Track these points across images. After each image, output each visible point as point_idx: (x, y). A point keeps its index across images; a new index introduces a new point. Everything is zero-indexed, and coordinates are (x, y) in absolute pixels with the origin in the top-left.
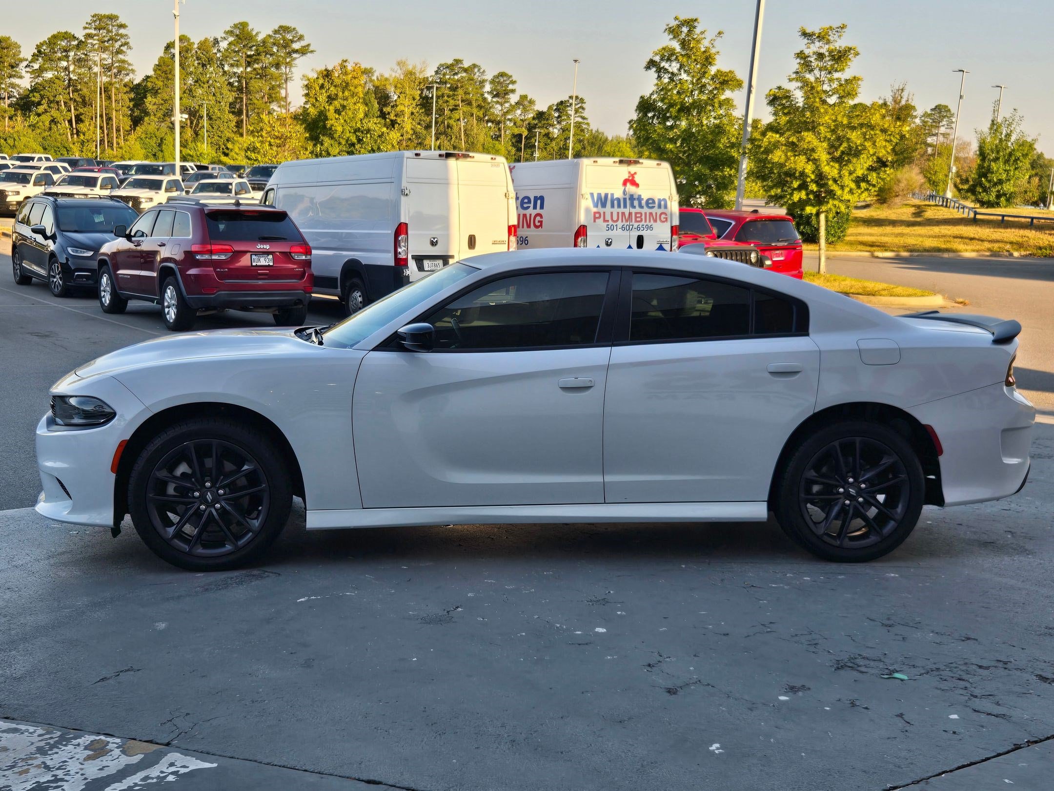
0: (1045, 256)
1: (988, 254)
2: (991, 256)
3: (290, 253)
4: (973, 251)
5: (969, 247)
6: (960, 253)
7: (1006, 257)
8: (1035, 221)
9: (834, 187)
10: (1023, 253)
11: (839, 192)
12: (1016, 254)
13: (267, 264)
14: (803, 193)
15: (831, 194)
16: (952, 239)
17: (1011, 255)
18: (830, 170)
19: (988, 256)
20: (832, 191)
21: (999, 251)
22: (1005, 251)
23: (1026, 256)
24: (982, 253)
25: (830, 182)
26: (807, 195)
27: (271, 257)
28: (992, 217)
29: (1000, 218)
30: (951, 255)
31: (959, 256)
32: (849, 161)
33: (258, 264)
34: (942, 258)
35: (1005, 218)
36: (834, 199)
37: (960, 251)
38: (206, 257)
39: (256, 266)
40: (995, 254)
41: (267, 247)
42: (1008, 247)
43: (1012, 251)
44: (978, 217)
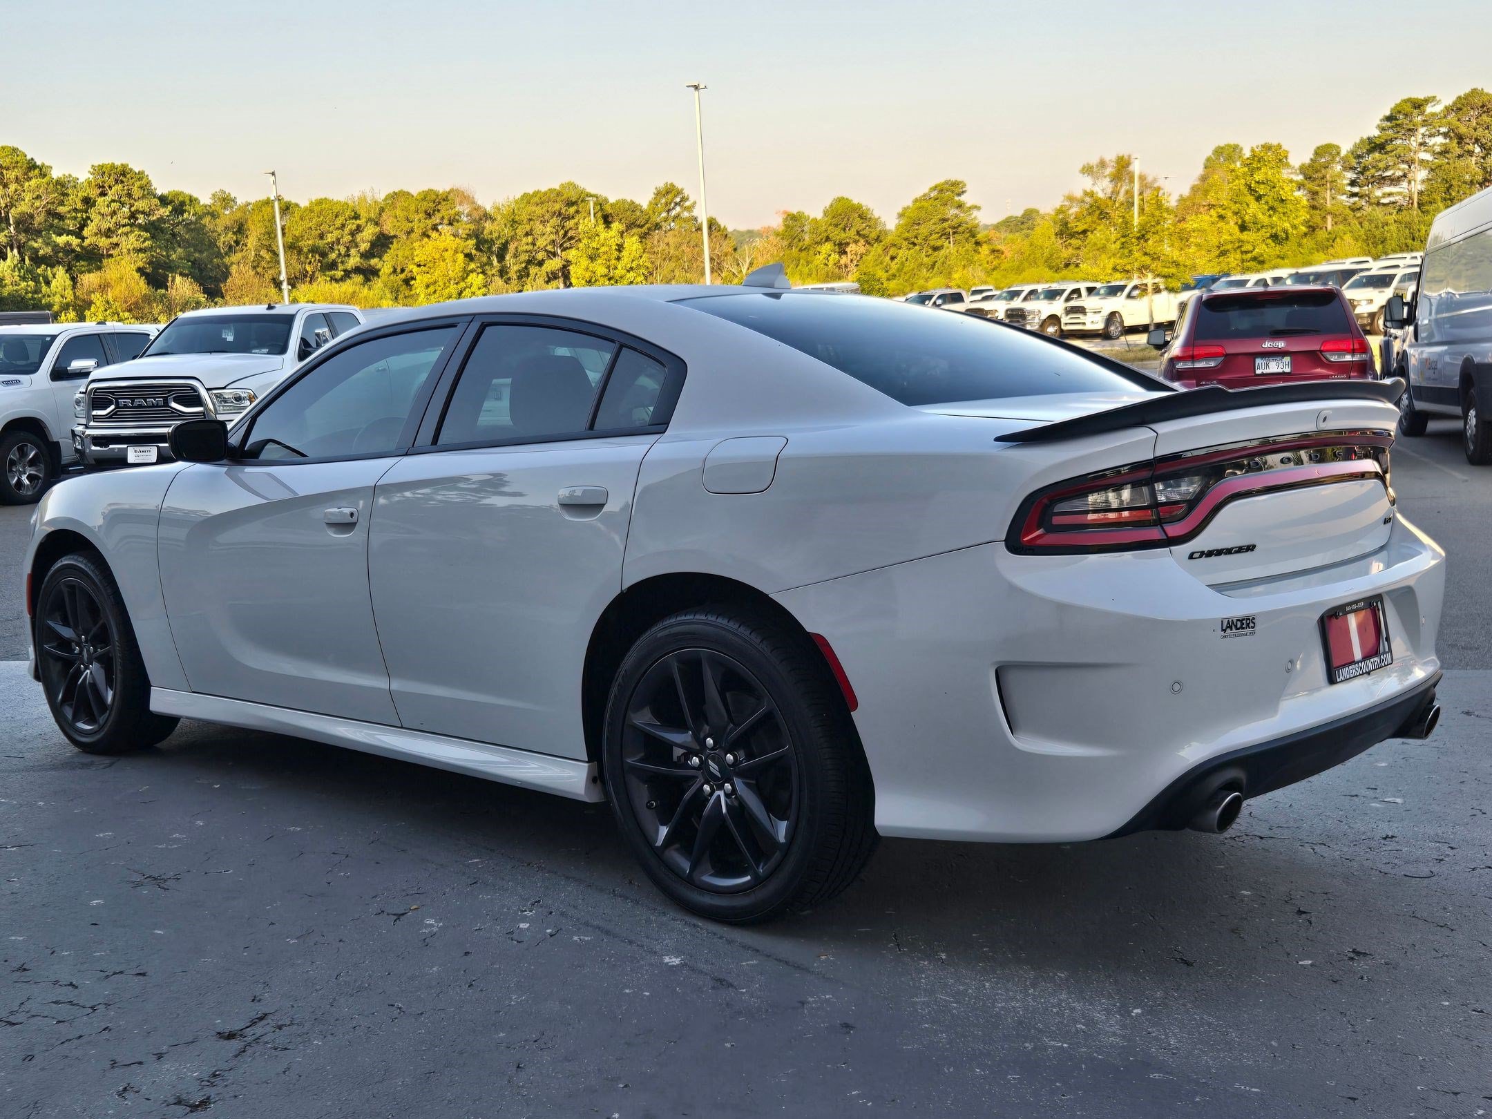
3: (1321, 351)
13: (1280, 371)
27: (1287, 359)
33: (1265, 371)
38: (1189, 365)
39: (1263, 374)
41: (1281, 344)
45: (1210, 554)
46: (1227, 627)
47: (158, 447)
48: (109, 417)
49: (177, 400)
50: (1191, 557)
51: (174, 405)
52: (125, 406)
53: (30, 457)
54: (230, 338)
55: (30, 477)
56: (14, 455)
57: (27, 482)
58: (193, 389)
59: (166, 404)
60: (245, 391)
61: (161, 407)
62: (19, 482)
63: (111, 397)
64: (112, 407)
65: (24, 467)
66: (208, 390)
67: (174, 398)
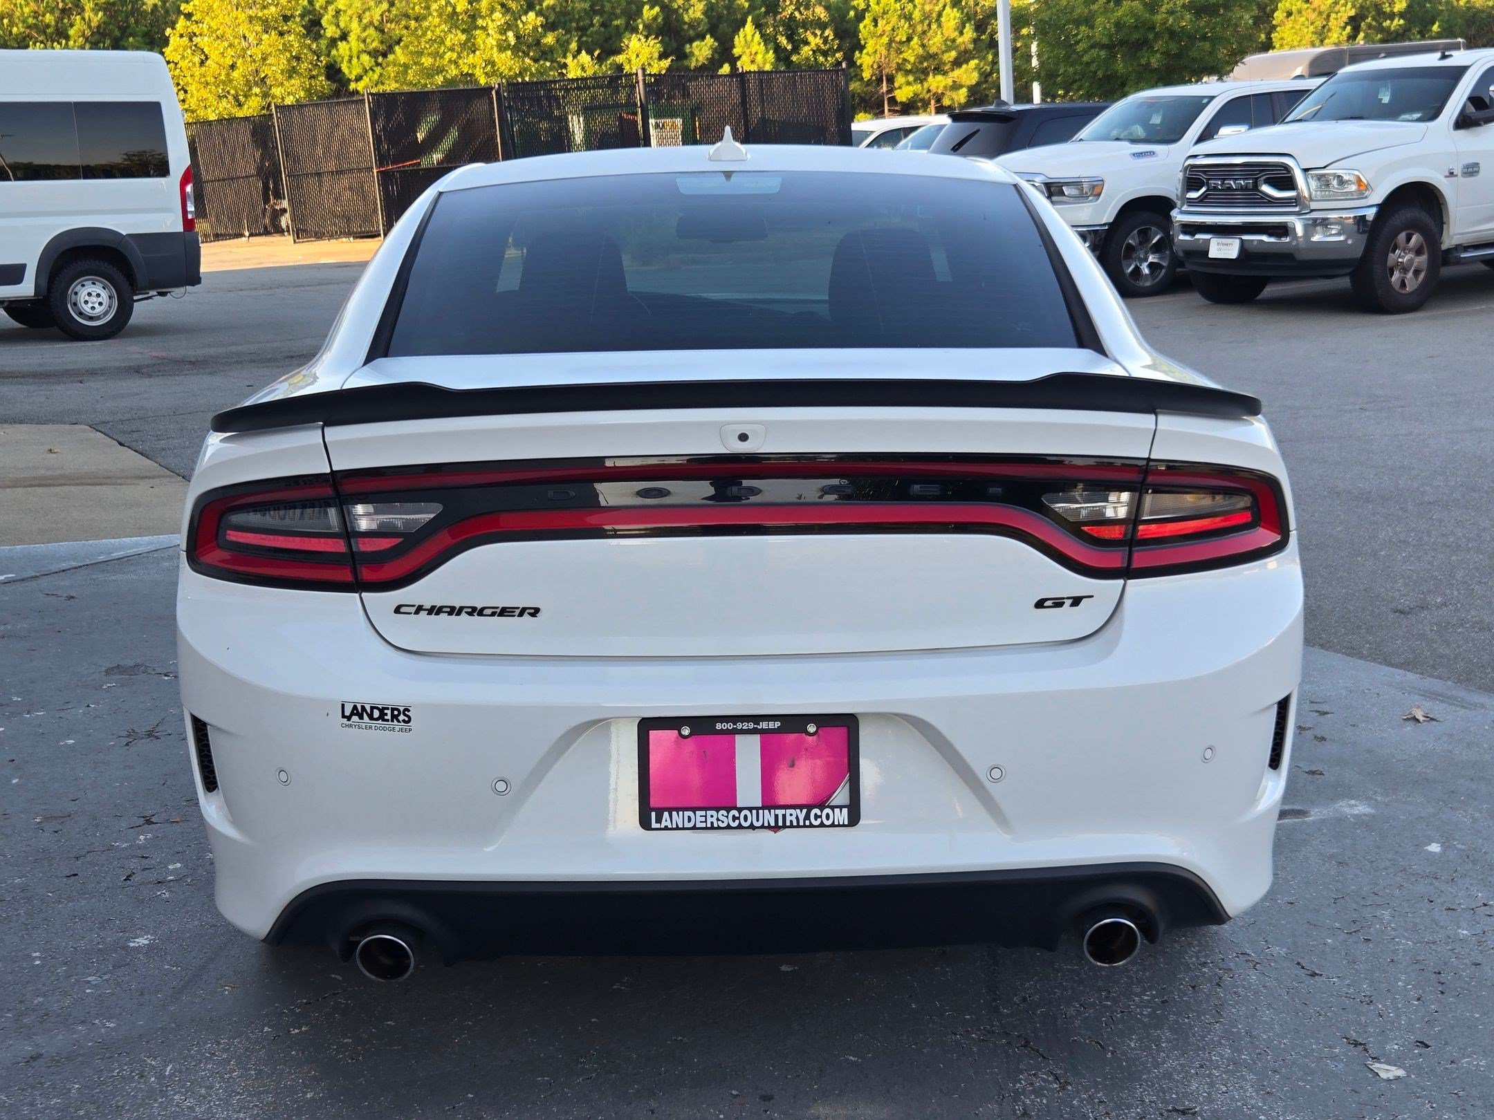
45: (435, 611)
46: (352, 714)
47: (1242, 241)
48: (1201, 201)
49: (1270, 182)
50: (397, 610)
51: (1266, 189)
52: (1215, 189)
53: (1154, 242)
54: (1386, 99)
55: (1151, 265)
56: (1133, 238)
57: (1146, 271)
58: (1287, 168)
59: (1256, 187)
60: (1350, 171)
61: (1250, 190)
62: (1137, 270)
63: (1204, 177)
64: (1204, 189)
65: (1146, 253)
66: (1306, 170)
67: (1265, 180)
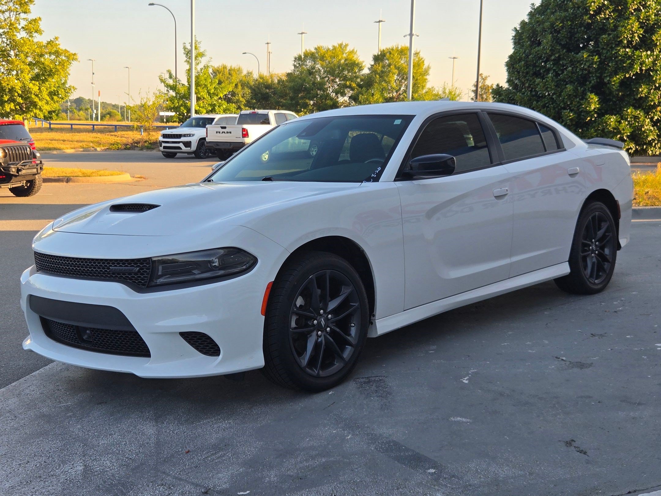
0: (118, 149)
1: (82, 150)
2: (83, 151)
4: (72, 148)
5: (68, 146)
6: (64, 150)
7: (93, 151)
8: (95, 127)
9: (36, 100)
10: (103, 148)
11: (40, 103)
12: (98, 149)
14: (12, 104)
15: (35, 105)
16: (50, 141)
17: (96, 150)
18: (34, 87)
19: (82, 151)
20: (35, 102)
21: (88, 148)
22: (91, 147)
23: (106, 150)
24: (77, 149)
25: (33, 96)
26: (15, 106)
28: (62, 126)
29: (70, 126)
30: (58, 152)
31: (64, 152)
32: (46, 80)
34: (54, 154)
35: (73, 126)
36: (36, 108)
37: (63, 149)
40: (85, 150)
42: (91, 144)
43: (96, 147)
44: (52, 126)
